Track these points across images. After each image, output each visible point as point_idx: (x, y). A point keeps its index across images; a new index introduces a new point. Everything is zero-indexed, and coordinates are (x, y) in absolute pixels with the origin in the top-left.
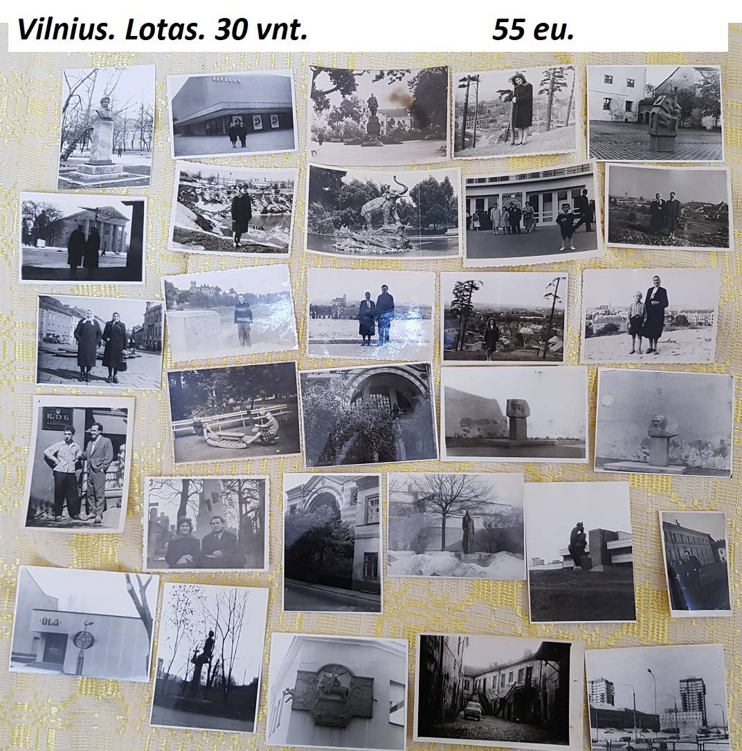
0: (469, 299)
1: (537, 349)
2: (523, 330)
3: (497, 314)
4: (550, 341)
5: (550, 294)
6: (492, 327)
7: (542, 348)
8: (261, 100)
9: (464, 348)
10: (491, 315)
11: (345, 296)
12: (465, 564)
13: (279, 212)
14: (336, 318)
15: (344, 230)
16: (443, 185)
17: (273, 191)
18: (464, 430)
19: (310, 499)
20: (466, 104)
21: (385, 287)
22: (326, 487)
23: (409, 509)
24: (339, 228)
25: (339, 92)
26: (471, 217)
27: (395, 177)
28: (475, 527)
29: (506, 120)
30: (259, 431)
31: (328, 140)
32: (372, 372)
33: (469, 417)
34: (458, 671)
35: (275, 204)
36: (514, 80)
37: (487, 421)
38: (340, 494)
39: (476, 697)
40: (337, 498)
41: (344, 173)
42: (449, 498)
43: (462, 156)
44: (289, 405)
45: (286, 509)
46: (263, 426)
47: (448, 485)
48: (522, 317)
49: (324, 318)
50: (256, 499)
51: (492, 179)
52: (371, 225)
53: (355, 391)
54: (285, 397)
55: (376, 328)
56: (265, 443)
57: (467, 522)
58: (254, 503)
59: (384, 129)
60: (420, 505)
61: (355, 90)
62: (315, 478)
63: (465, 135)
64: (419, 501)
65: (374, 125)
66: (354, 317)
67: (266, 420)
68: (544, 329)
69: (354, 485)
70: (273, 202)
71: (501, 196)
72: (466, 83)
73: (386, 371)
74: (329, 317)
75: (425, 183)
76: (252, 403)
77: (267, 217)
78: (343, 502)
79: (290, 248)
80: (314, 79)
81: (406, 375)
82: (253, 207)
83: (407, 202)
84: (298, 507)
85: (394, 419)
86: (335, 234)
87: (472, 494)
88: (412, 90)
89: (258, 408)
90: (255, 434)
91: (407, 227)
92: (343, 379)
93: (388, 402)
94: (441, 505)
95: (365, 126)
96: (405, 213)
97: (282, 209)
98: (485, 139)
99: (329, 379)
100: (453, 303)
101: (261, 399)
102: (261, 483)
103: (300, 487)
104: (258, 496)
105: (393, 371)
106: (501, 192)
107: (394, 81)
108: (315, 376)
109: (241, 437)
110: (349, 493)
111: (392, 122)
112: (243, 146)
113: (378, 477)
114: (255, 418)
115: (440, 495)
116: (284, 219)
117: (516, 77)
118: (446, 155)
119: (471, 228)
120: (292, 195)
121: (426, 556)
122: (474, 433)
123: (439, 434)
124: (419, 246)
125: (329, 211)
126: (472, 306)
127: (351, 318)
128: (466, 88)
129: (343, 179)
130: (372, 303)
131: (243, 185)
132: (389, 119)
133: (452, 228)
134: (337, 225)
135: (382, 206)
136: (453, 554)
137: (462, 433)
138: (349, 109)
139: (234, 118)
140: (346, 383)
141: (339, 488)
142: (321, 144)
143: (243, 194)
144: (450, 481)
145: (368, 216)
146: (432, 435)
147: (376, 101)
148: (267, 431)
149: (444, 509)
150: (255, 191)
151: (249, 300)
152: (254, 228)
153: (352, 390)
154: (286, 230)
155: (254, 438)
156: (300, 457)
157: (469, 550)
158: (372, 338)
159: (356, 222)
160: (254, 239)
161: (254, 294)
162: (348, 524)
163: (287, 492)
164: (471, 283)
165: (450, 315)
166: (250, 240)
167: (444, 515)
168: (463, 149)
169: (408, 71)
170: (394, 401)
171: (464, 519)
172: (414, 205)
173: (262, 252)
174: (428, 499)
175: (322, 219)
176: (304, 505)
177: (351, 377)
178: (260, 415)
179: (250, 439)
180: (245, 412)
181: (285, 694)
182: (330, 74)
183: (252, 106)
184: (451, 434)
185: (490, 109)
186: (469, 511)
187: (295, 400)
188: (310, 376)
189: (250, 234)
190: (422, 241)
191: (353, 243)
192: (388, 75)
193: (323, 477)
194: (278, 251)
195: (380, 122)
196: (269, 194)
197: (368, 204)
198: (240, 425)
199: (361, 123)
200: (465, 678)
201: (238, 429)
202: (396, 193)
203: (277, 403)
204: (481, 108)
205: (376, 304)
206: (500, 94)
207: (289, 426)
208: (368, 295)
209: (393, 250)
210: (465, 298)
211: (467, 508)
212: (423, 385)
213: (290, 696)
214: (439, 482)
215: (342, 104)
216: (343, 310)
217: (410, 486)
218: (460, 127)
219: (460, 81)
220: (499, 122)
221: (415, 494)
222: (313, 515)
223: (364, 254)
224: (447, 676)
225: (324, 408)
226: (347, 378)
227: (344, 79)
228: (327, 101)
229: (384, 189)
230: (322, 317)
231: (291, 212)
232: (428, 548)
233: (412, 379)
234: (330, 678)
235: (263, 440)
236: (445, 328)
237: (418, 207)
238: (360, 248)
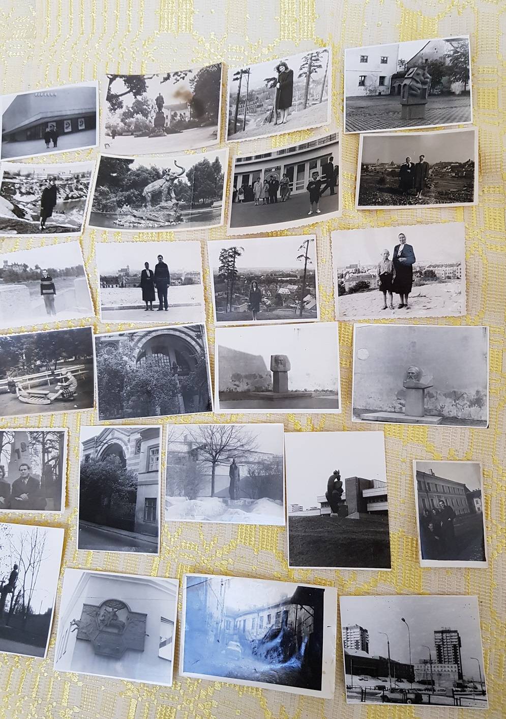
0: (234, 264)
1: (294, 307)
2: (282, 291)
3: (258, 277)
4: (305, 299)
5: (302, 256)
6: (255, 289)
7: (298, 307)
8: (71, 108)
9: (233, 310)
10: (253, 278)
11: (128, 266)
12: (231, 510)
13: (78, 197)
14: (122, 286)
15: (126, 208)
16: (214, 164)
17: (75, 181)
18: (235, 385)
19: (102, 448)
20: (239, 94)
21: (160, 257)
22: (116, 438)
23: (184, 458)
24: (121, 207)
25: (131, 94)
26: (237, 191)
27: (175, 161)
28: (240, 475)
29: (270, 104)
30: (61, 389)
31: (121, 134)
32: (154, 334)
33: (239, 373)
34: (220, 611)
35: (75, 192)
36: (278, 68)
37: (254, 376)
38: (126, 445)
39: (236, 637)
40: (124, 448)
41: (131, 161)
42: (218, 447)
43: (234, 139)
44: (87, 366)
45: (81, 458)
46: (64, 384)
47: (218, 436)
48: (279, 279)
49: (113, 287)
50: (56, 449)
51: (257, 157)
52: (150, 203)
53: (140, 351)
54: (83, 358)
55: (156, 294)
56: (66, 400)
57: (233, 469)
58: (54, 453)
59: (168, 122)
60: (193, 453)
61: (145, 91)
62: (106, 430)
63: (236, 120)
64: (193, 450)
65: (160, 118)
66: (137, 285)
67: (67, 379)
68: (299, 289)
69: (138, 436)
70: (74, 190)
71: (263, 171)
72: (239, 76)
73: (166, 332)
74: (117, 286)
75: (200, 164)
76: (56, 364)
77: (68, 202)
78: (128, 452)
79: (82, 227)
80: (110, 85)
81: (183, 336)
82: (58, 196)
83: (183, 182)
84: (91, 456)
85: (173, 375)
86: (117, 212)
87: (239, 444)
88: (193, 86)
89: (61, 368)
90: (57, 391)
91: (181, 203)
92: (130, 341)
93: (168, 361)
94: (211, 454)
95: (153, 121)
96: (180, 191)
97: (80, 195)
98: (253, 121)
99: (117, 342)
100: (220, 269)
101: (62, 361)
102: (61, 435)
103: (93, 439)
104: (58, 446)
105: (172, 332)
106: (263, 167)
107: (178, 81)
108: (107, 339)
109: (46, 394)
110: (134, 443)
111: (175, 114)
112: (55, 147)
113: (159, 428)
114: (58, 378)
115: (211, 444)
116: (81, 203)
117: (280, 65)
118: (216, 138)
119: (237, 200)
120: (89, 183)
121: (197, 501)
122: (243, 387)
123: (213, 388)
124: (188, 219)
125: (115, 193)
126: (237, 271)
127: (135, 286)
128: (239, 81)
129: (130, 166)
130: (151, 271)
131: (52, 178)
132: (173, 113)
133: (217, 201)
134: (120, 204)
135: (162, 187)
136: (221, 500)
137: (232, 387)
138: (139, 108)
139: (49, 125)
140: (132, 344)
141: (126, 439)
142: (113, 138)
143: (51, 185)
144: (220, 432)
145: (149, 196)
146: (207, 390)
147: (162, 99)
148: (67, 388)
149: (214, 458)
150: (61, 182)
151: (52, 274)
152: (57, 213)
153: (137, 351)
154: (81, 212)
155: (56, 395)
156: (94, 412)
157: (235, 496)
158: (154, 303)
159: (137, 201)
160: (56, 222)
161: (55, 269)
162: (132, 471)
163: (83, 443)
164: (233, 250)
165: (218, 280)
166: (53, 223)
167: (214, 463)
168: (235, 133)
169: (190, 71)
170: (174, 360)
171: (231, 466)
172: (189, 184)
173: (61, 232)
174: (201, 448)
175: (107, 199)
176: (96, 455)
177: (136, 339)
178: (62, 375)
179: (53, 396)
180: (50, 373)
181: (72, 624)
182: (124, 80)
183: (64, 113)
184: (224, 389)
185: (258, 96)
186: (236, 459)
187: (91, 362)
188: (103, 339)
189: (54, 218)
190: (192, 214)
191: (133, 219)
192: (174, 76)
193: (113, 429)
194: (74, 230)
195: (165, 116)
196: (71, 184)
197: (150, 186)
198: (45, 384)
199: (149, 118)
200: (227, 619)
201: (44, 387)
202: (175, 175)
203: (77, 364)
204: (251, 96)
205: (154, 273)
206: (266, 82)
207: (85, 383)
208: (147, 264)
209: (167, 224)
210: (230, 264)
211: (234, 457)
212: (199, 344)
213: (76, 626)
214: (210, 432)
215: (133, 104)
216: (128, 279)
217: (186, 437)
218: (233, 115)
219: (234, 75)
220: (265, 105)
221: (190, 444)
222: (103, 464)
223: (141, 228)
224: (211, 616)
225: (114, 367)
226: (133, 340)
227: (136, 83)
228: (121, 102)
229: (165, 172)
230: (111, 286)
231: (86, 196)
232: (200, 494)
233: (188, 339)
234: (109, 613)
235: (64, 397)
236: (215, 292)
237: (191, 186)
238: (138, 223)
